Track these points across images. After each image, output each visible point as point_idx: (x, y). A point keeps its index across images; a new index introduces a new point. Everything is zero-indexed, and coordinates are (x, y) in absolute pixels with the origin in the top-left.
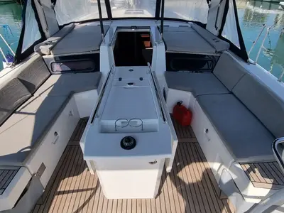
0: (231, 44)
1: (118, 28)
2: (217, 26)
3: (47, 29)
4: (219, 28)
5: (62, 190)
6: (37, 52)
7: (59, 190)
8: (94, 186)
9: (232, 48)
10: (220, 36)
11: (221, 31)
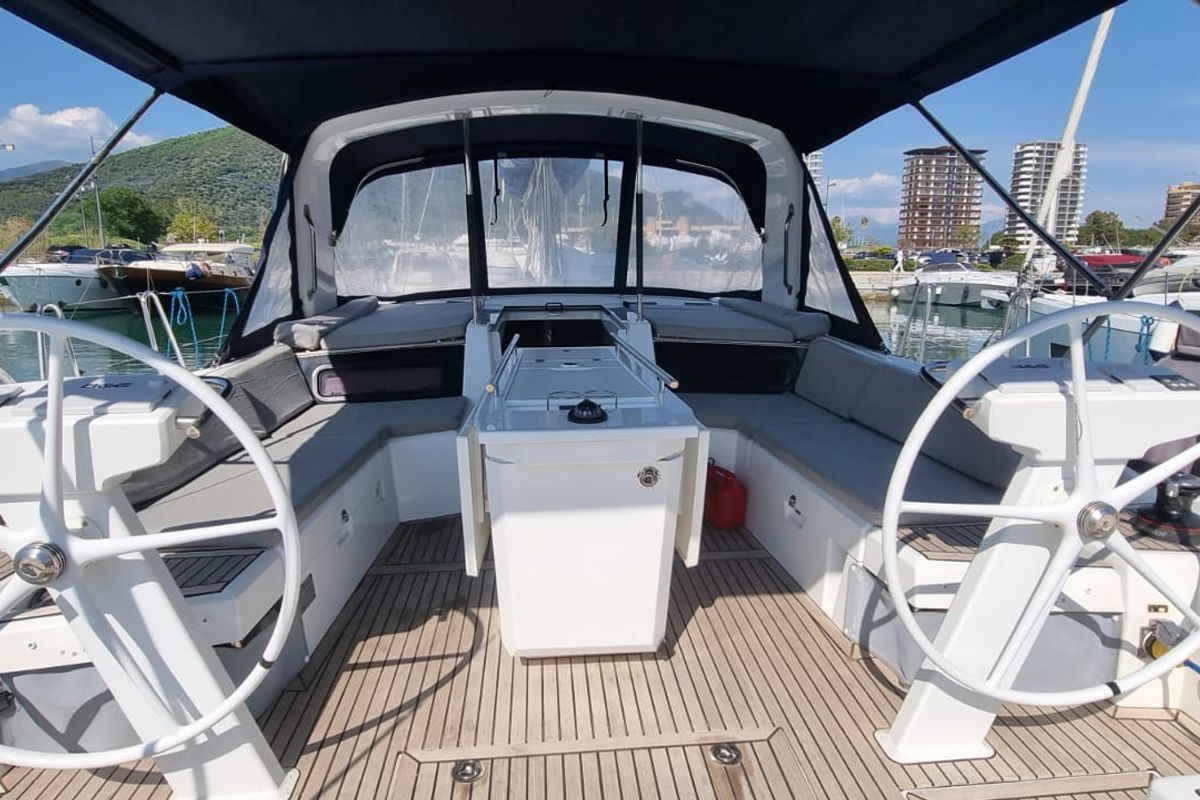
0: (834, 319)
1: (507, 309)
2: (790, 282)
3: (311, 294)
4: (796, 289)
5: (365, 659)
6: (281, 341)
7: (352, 661)
8: (466, 648)
9: (838, 327)
10: (801, 306)
11: (801, 295)
